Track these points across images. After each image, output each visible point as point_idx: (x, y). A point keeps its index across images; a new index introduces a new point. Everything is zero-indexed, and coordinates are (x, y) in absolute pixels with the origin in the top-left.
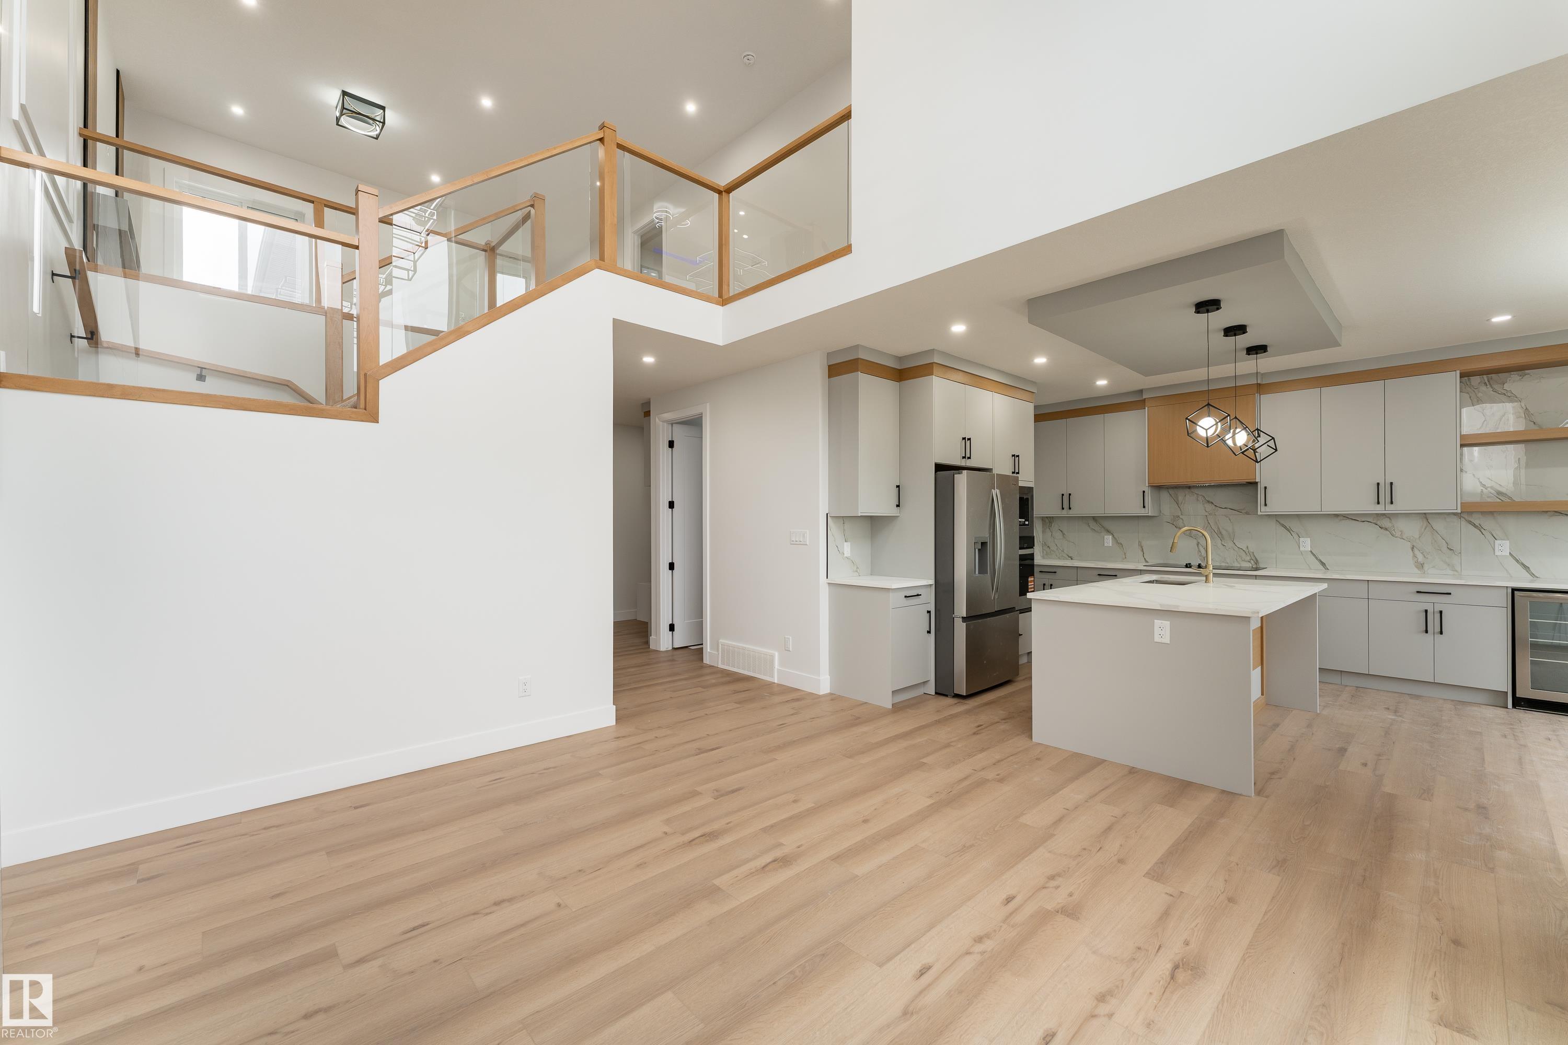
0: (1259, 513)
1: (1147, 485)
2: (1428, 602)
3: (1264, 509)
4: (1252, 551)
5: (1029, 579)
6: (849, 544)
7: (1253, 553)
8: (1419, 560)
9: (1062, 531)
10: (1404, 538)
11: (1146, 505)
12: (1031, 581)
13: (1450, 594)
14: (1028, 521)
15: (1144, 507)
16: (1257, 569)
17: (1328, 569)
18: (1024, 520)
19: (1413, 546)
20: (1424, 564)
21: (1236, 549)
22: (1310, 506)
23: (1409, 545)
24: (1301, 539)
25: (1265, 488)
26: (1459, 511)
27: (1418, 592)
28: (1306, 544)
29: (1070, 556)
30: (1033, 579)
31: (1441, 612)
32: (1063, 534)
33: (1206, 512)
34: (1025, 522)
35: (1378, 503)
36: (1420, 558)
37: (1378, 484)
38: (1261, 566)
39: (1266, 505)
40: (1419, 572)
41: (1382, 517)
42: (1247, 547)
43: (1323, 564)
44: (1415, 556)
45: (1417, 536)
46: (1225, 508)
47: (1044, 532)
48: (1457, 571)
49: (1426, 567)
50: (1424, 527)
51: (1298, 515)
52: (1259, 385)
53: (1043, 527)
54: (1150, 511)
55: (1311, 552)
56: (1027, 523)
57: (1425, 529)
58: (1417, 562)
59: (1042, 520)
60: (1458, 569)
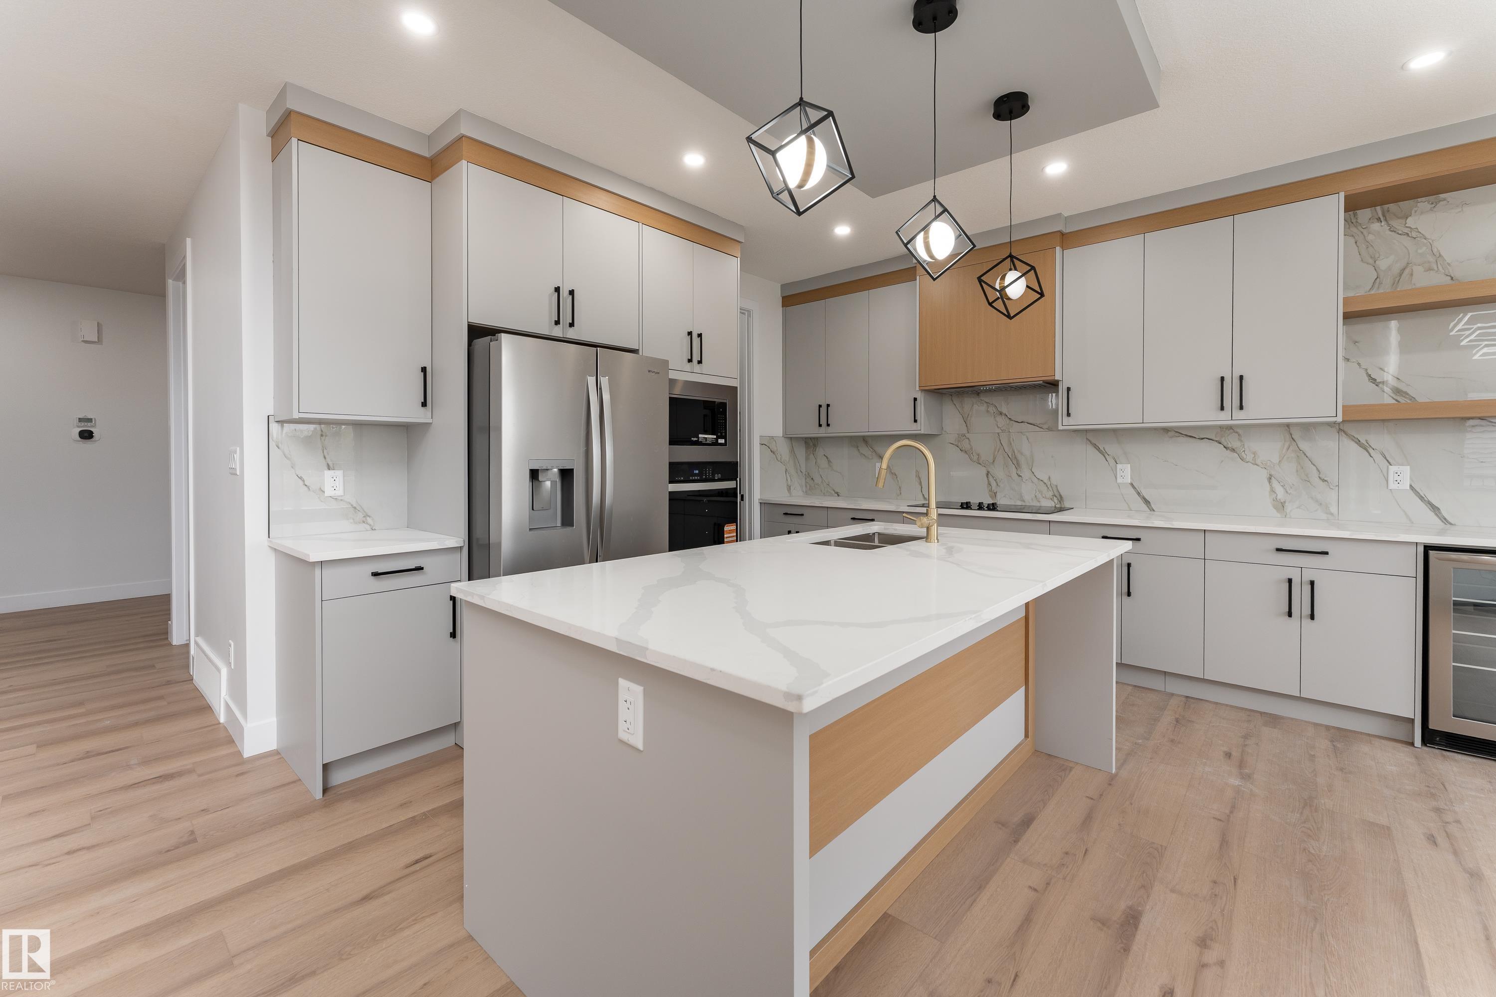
0: (1060, 427)
1: (918, 388)
2: (1292, 566)
3: (1065, 418)
4: (1055, 484)
5: (726, 528)
6: (339, 473)
7: (1057, 486)
8: (1279, 497)
9: (827, 458)
10: (1257, 463)
11: (918, 418)
12: (730, 532)
13: (1327, 553)
14: (725, 438)
15: (915, 421)
16: (1061, 510)
17: (1154, 510)
18: (715, 437)
19: (1271, 475)
20: (1285, 502)
21: (1035, 480)
22: (1127, 417)
23: (1264, 474)
24: (1119, 466)
25: (1069, 389)
26: (1339, 419)
27: (1278, 550)
28: (1125, 473)
29: (836, 491)
30: (733, 527)
31: (1312, 583)
32: (829, 461)
33: (998, 427)
34: (717, 439)
35: (1222, 408)
36: (1280, 493)
37: (1222, 379)
38: (1066, 506)
39: (1069, 415)
40: (1279, 515)
41: (1227, 431)
42: (1049, 478)
43: (1147, 502)
44: (1273, 491)
45: (1276, 459)
46: (1022, 422)
47: (807, 459)
48: (1332, 514)
49: (1289, 507)
50: (1285, 448)
51: (1114, 431)
52: (1062, 234)
53: (806, 452)
54: (922, 427)
55: (1132, 484)
56: (721, 441)
57: (1288, 449)
58: (1275, 500)
59: (806, 442)
60: (1334, 509)
